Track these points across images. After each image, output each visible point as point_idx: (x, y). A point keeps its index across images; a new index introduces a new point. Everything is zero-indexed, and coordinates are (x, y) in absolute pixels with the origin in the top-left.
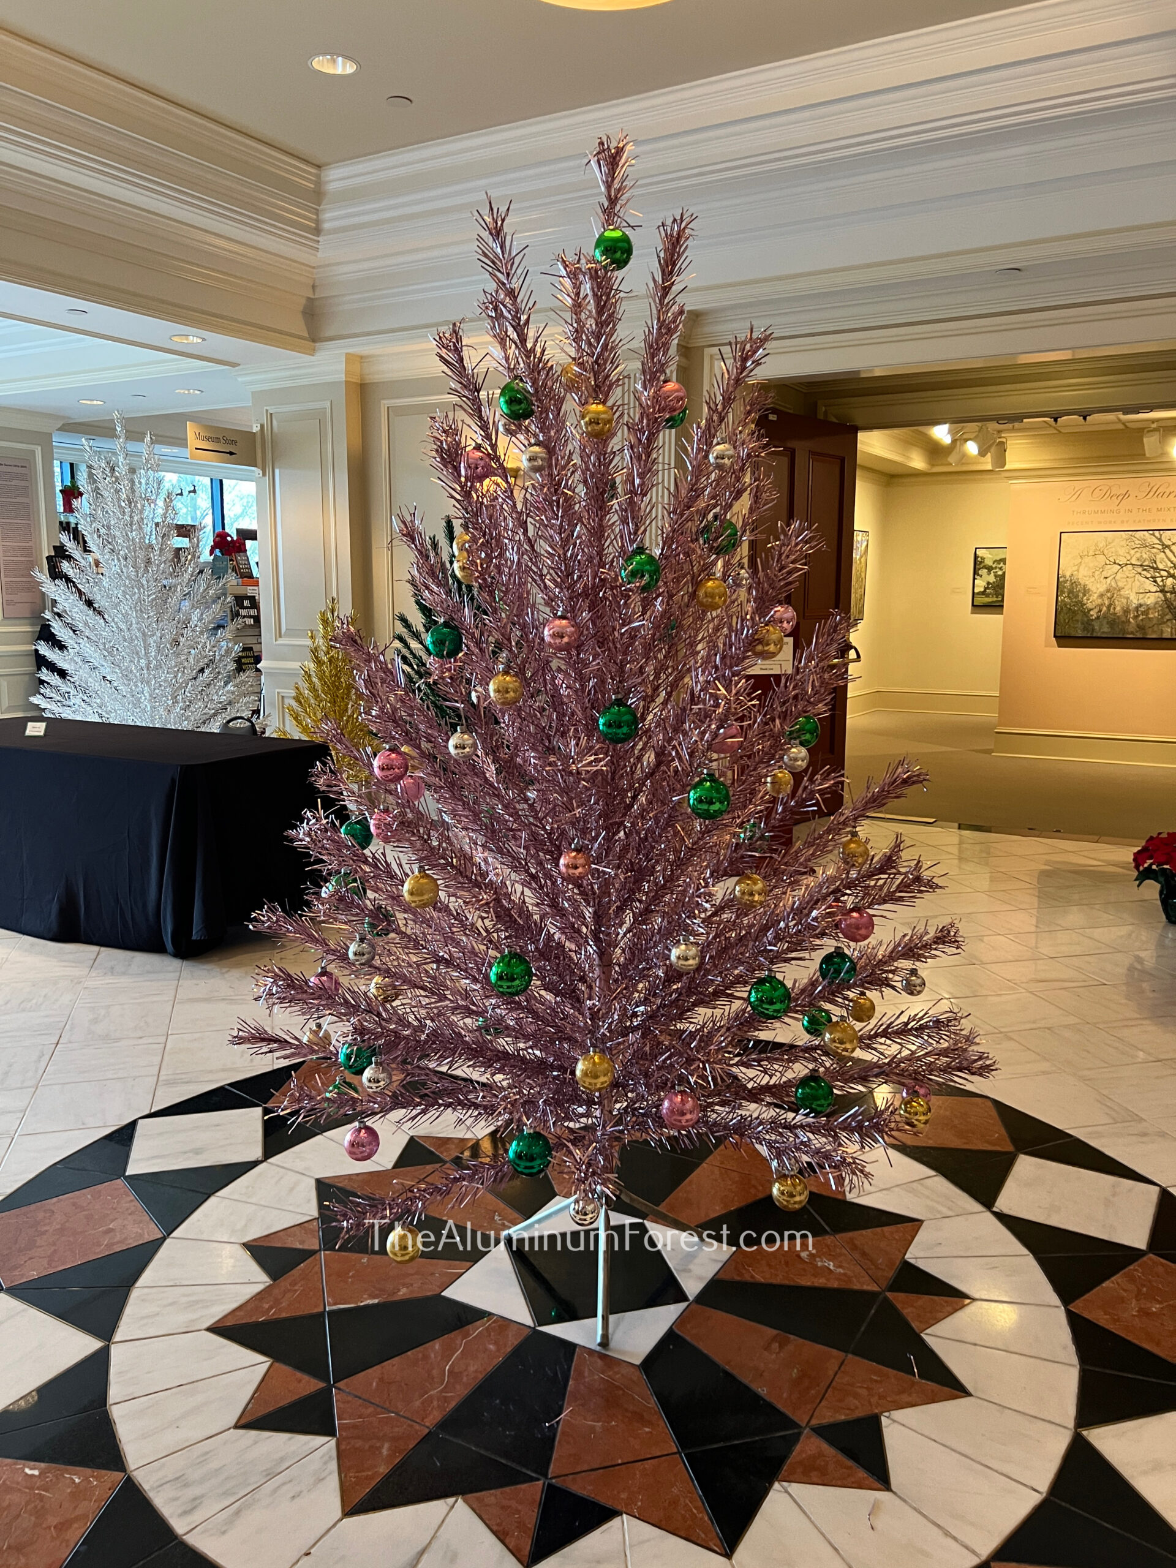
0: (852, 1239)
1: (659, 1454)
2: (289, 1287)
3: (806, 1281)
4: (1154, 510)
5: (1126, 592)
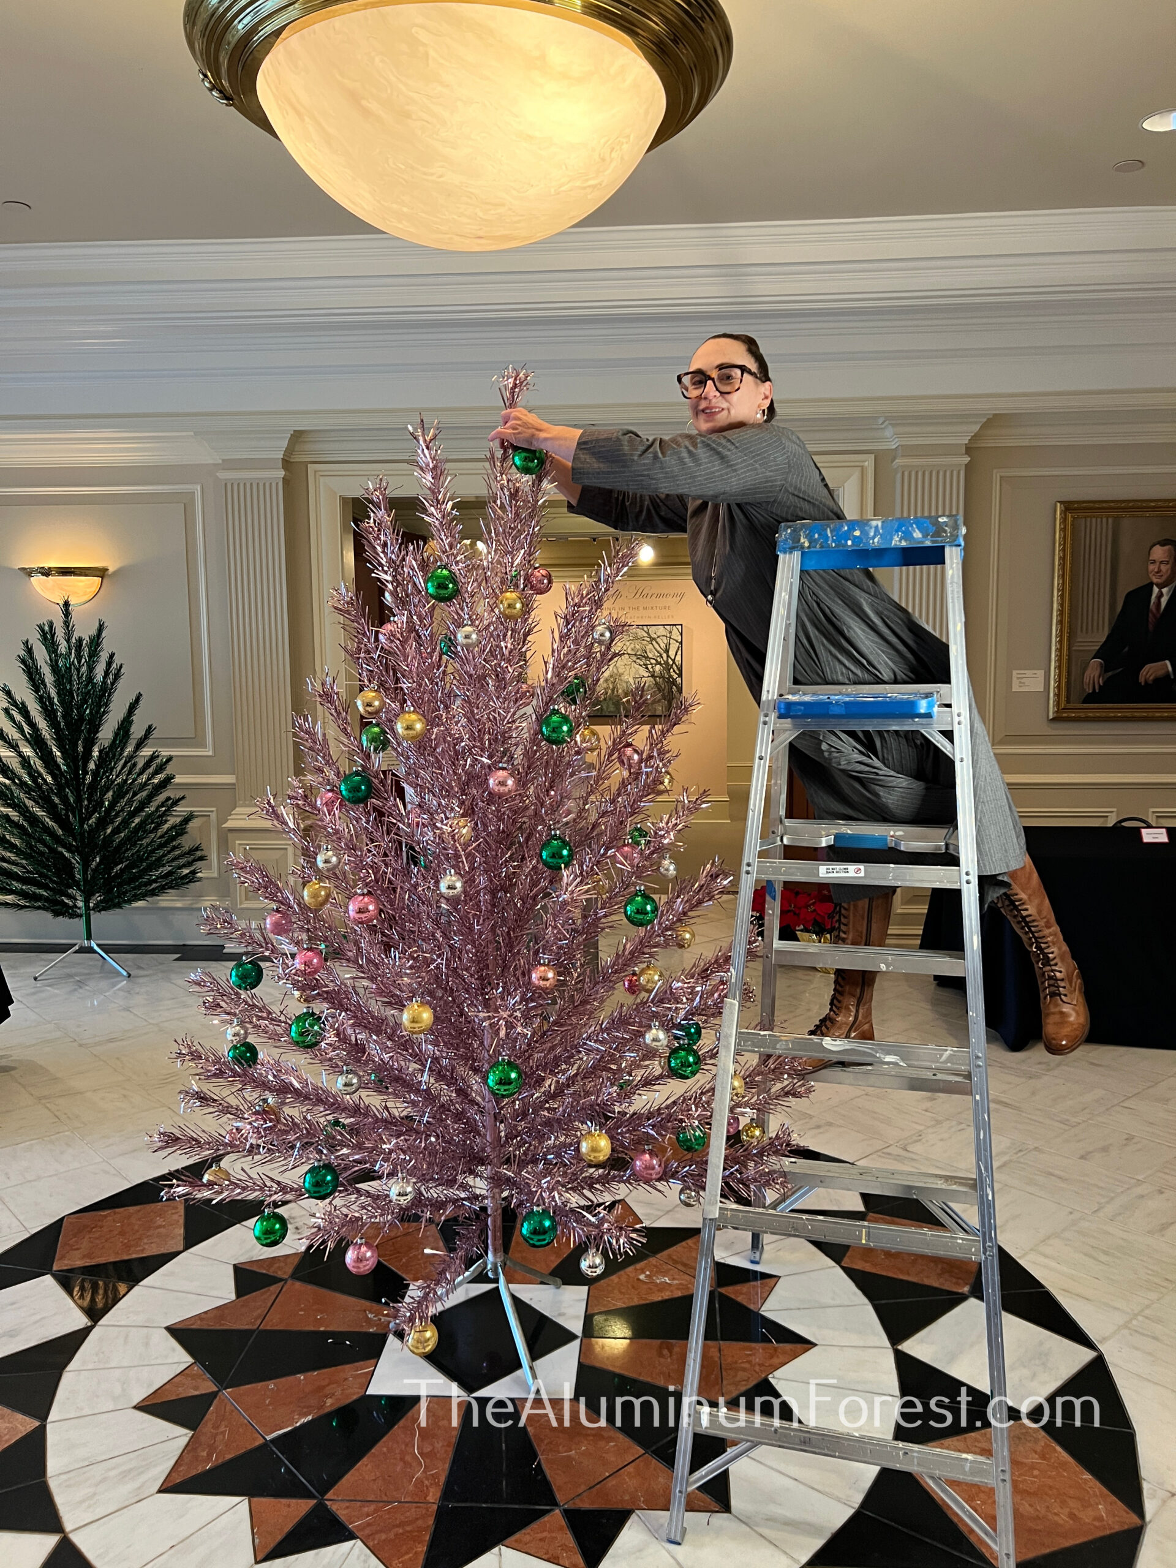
0: (670, 1257)
1: (633, 1458)
2: (214, 1431)
3: (657, 1297)
4: (641, 608)
5: (625, 677)
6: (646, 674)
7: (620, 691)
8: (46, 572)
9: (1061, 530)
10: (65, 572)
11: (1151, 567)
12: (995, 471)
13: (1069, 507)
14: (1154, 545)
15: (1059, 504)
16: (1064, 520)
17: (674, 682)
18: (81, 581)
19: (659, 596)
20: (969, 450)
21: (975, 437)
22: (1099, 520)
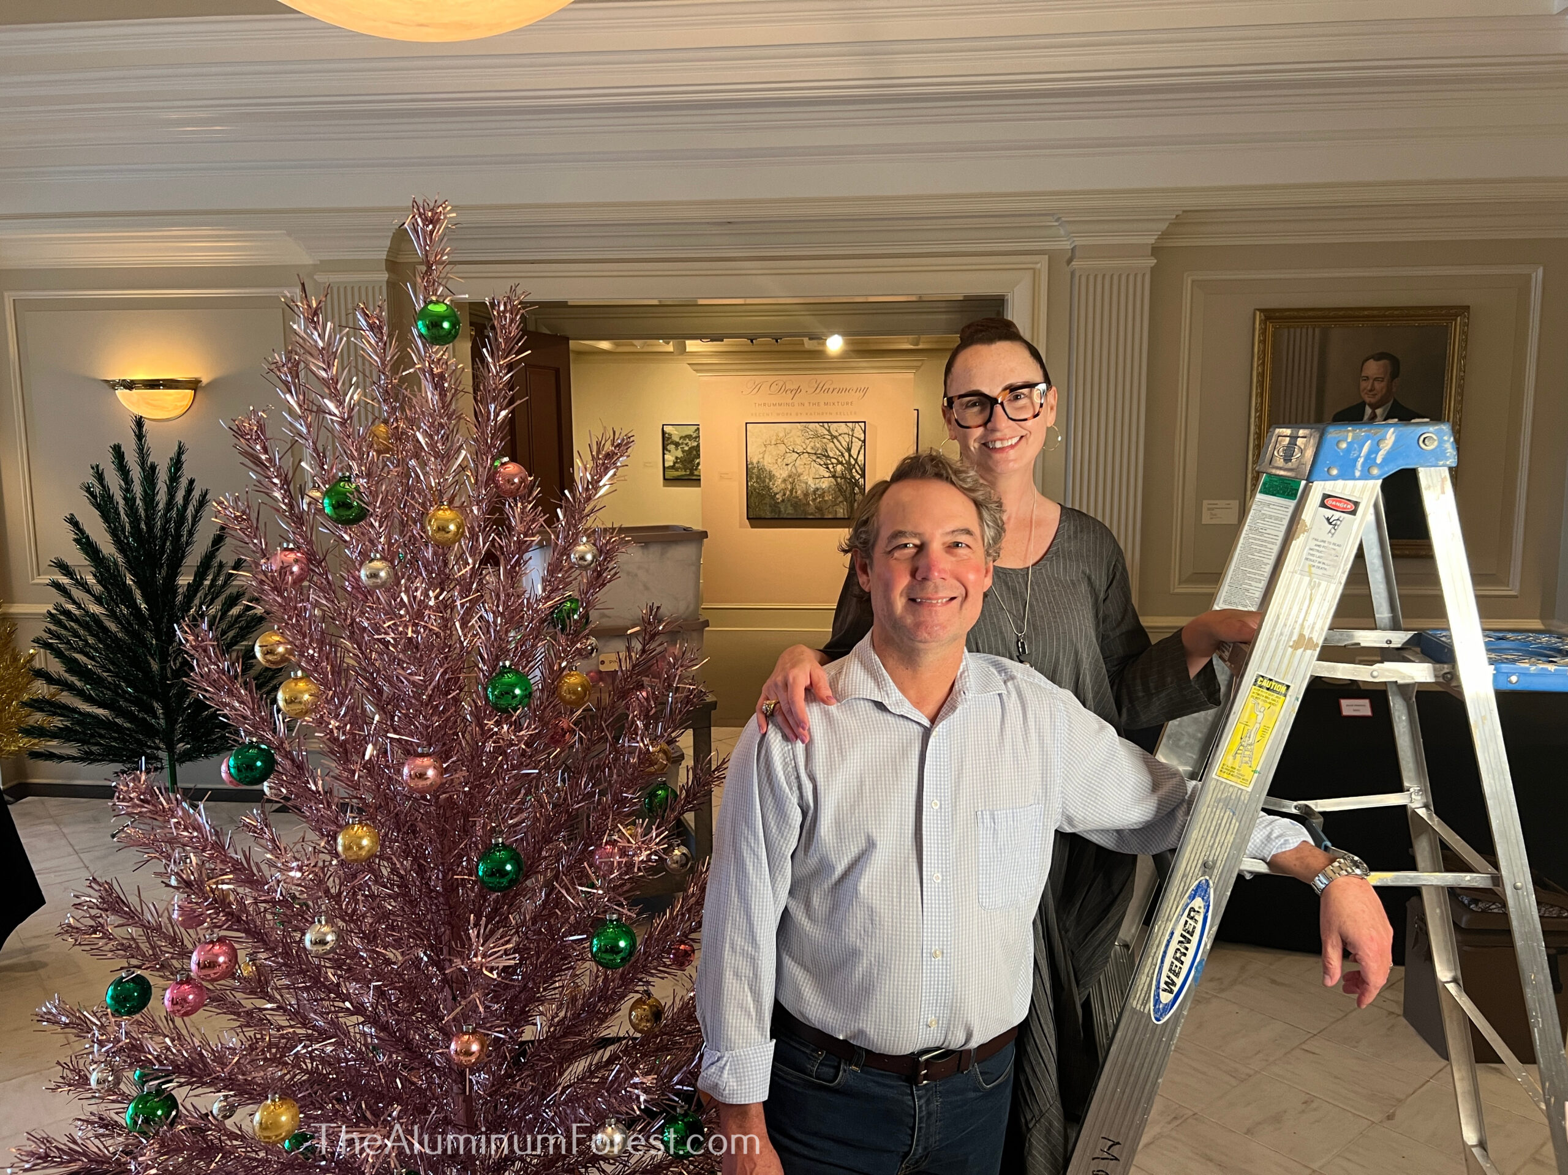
4: (822, 404)
5: (804, 478)
6: (827, 475)
7: (799, 492)
8: (130, 385)
9: (1260, 342)
10: (153, 384)
11: (1363, 384)
12: (1185, 275)
13: (1270, 315)
14: (1367, 359)
15: (1258, 313)
16: (1263, 332)
17: (856, 484)
18: (170, 395)
19: (840, 391)
20: (1156, 251)
21: (1164, 235)
22: (1304, 330)
